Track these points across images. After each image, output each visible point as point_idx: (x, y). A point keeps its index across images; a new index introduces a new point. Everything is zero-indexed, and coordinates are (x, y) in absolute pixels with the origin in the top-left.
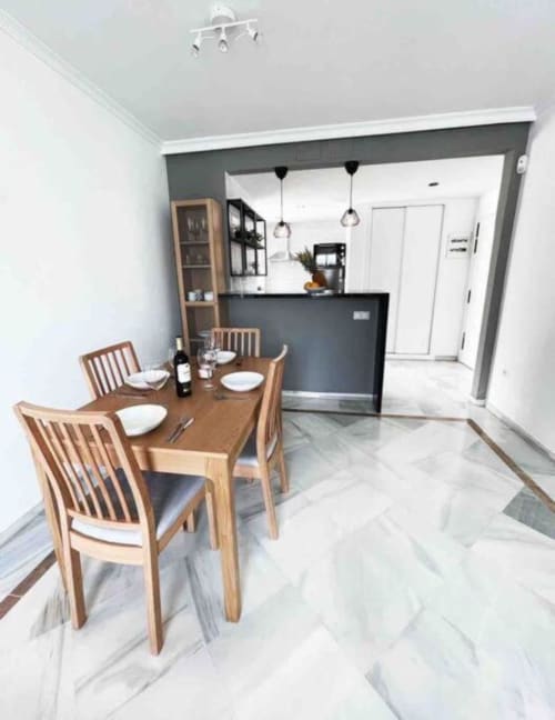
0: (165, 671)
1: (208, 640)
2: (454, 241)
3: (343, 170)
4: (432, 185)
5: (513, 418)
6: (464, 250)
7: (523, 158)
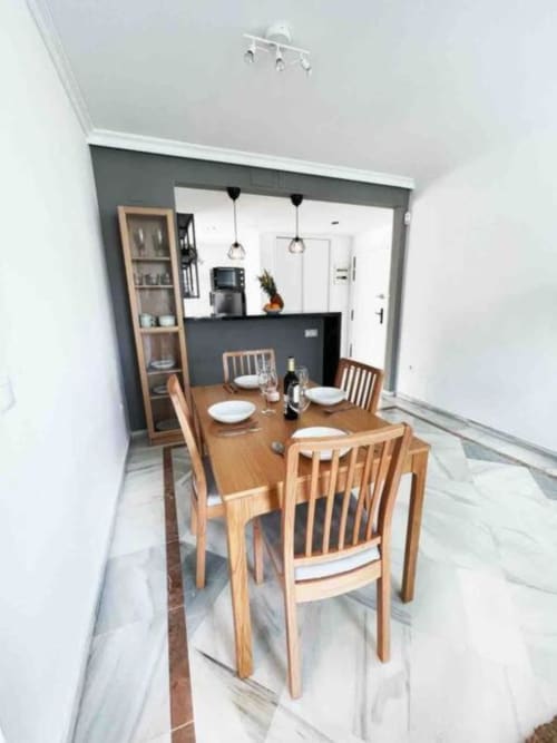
0: (407, 665)
1: (409, 624)
2: (339, 270)
3: (288, 201)
4: (334, 223)
5: (422, 399)
6: (344, 278)
7: (408, 214)
